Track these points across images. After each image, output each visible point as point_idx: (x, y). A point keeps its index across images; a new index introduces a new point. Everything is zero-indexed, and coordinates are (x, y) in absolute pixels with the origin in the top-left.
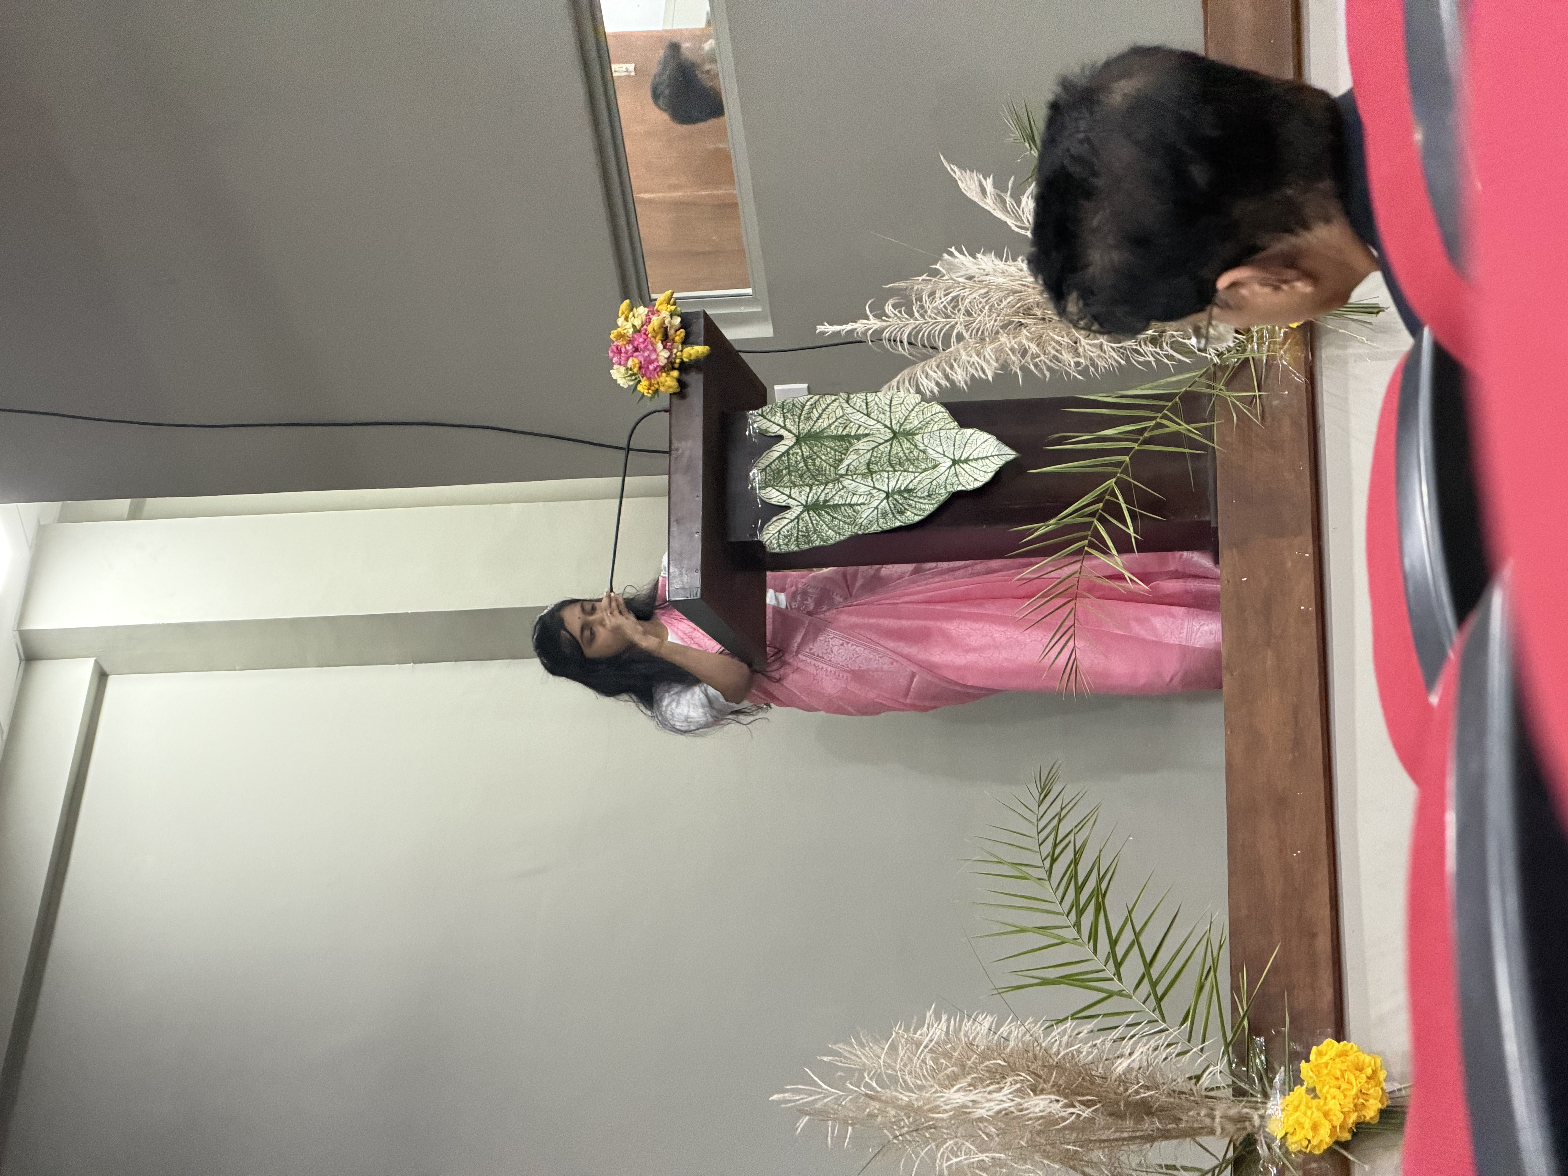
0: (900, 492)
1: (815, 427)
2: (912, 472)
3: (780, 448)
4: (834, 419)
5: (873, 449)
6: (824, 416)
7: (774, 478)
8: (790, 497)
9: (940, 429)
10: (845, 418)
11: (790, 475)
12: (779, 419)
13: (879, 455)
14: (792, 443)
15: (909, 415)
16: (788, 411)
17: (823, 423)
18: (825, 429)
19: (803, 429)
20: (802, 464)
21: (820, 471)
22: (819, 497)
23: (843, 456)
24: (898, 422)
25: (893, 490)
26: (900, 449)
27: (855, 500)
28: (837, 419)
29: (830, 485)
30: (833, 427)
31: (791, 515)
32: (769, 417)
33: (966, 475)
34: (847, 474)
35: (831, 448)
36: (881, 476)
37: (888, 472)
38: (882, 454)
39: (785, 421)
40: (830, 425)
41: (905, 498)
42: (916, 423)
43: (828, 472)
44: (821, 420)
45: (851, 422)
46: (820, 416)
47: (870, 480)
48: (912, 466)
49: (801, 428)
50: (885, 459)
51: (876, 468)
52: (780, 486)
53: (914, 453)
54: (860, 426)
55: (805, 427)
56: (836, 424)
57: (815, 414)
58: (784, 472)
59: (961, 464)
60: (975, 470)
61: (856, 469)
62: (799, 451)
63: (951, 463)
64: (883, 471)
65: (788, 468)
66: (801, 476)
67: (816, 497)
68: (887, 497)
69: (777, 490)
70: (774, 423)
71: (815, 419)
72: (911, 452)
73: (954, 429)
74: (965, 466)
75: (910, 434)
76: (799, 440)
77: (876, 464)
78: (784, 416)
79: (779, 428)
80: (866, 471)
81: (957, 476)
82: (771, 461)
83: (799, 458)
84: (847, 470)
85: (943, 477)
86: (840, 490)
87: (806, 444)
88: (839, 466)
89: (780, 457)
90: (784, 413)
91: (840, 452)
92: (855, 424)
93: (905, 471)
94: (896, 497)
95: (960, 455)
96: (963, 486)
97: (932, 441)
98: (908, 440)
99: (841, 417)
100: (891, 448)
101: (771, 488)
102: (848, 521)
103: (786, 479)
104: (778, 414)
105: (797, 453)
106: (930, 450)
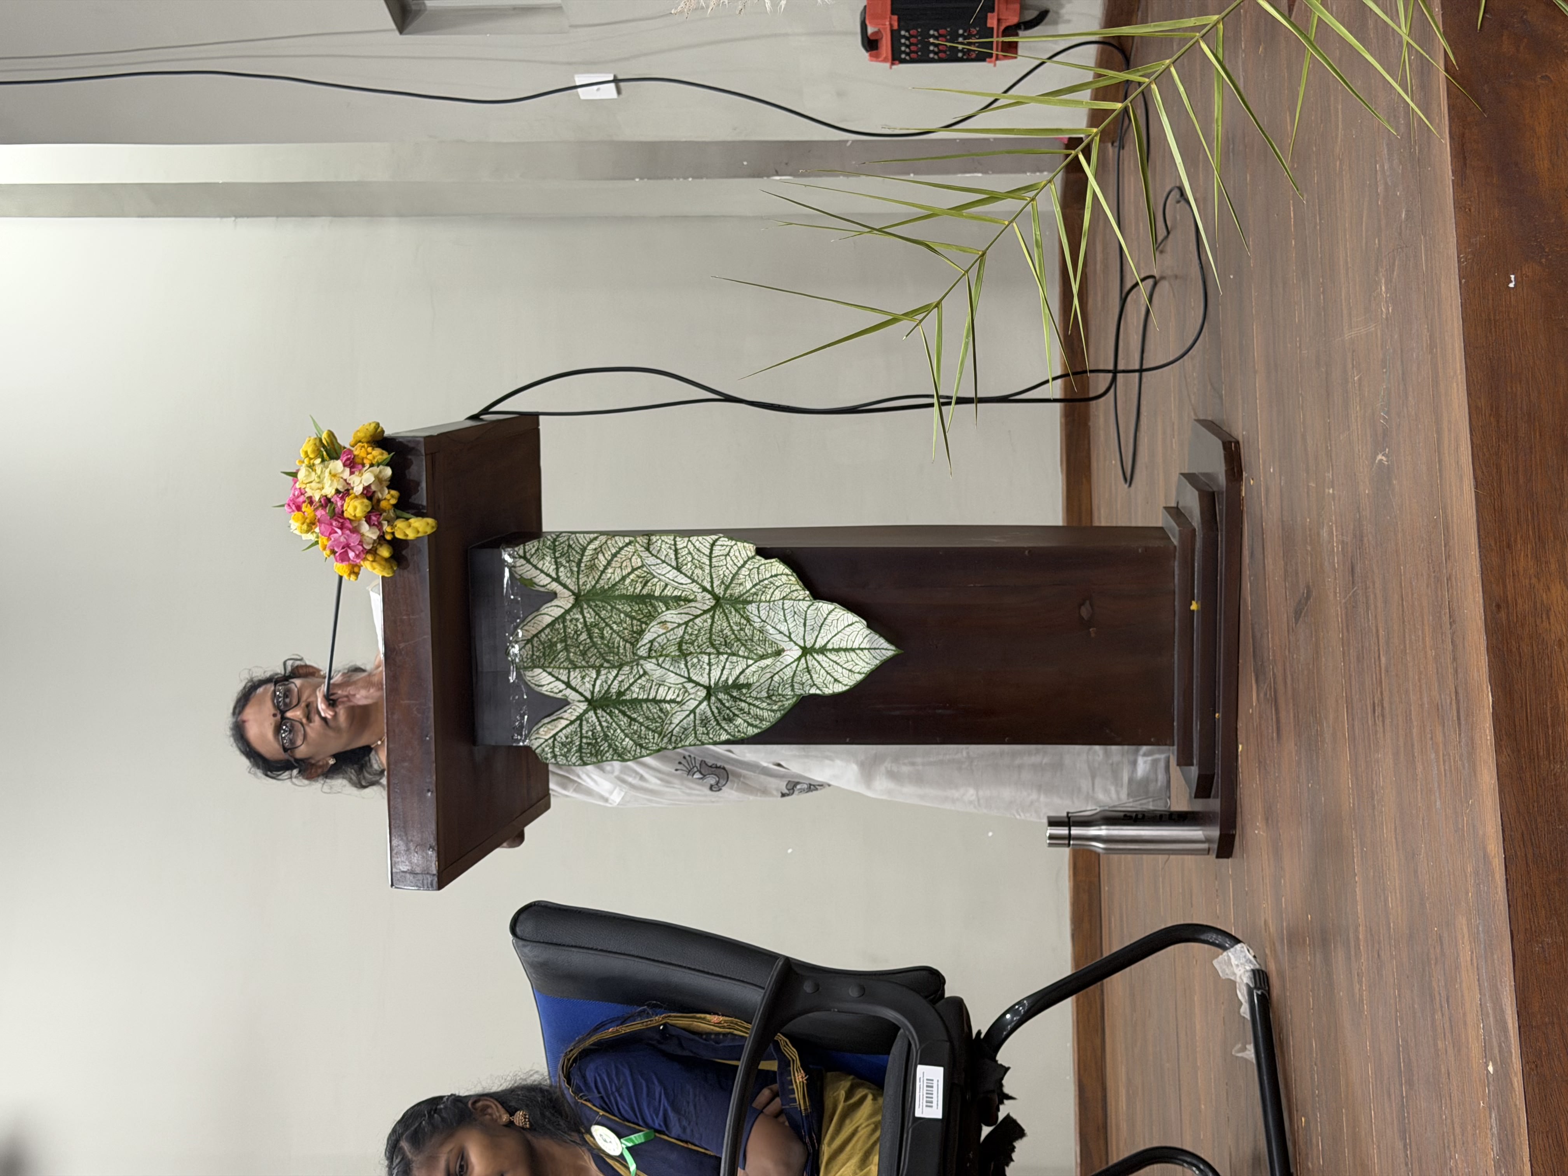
0: (727, 688)
1: (601, 582)
2: (744, 657)
3: (551, 612)
4: (629, 570)
5: (687, 623)
6: (614, 564)
7: (544, 654)
8: (568, 685)
9: (784, 598)
10: (645, 569)
11: (568, 652)
12: (548, 565)
13: (696, 632)
14: (570, 605)
15: (737, 573)
16: (562, 555)
17: (613, 575)
18: (616, 584)
19: (584, 584)
20: (584, 636)
21: (611, 648)
22: (610, 686)
23: (644, 626)
24: (722, 582)
25: (716, 684)
26: (725, 624)
27: (662, 693)
28: (633, 570)
29: (626, 669)
30: (628, 581)
31: (571, 713)
32: (534, 560)
33: (823, 671)
34: (649, 657)
35: (627, 615)
36: (699, 661)
37: (709, 654)
38: (699, 630)
39: (557, 569)
40: (624, 578)
41: (735, 699)
42: (749, 585)
43: (621, 651)
44: (610, 570)
45: (654, 577)
46: (609, 563)
47: (683, 666)
48: (743, 648)
49: (581, 583)
50: (703, 638)
51: (692, 649)
52: (554, 667)
53: (747, 631)
54: (666, 585)
55: (588, 582)
56: (632, 576)
57: (602, 561)
58: (559, 646)
59: (815, 655)
60: (835, 666)
61: (663, 649)
62: (579, 616)
63: (800, 652)
64: (701, 653)
65: (564, 640)
66: (584, 654)
67: (606, 687)
68: (708, 697)
69: (550, 674)
70: (542, 571)
71: (601, 568)
72: (741, 629)
73: (804, 600)
74: (820, 657)
75: (740, 602)
76: (579, 599)
77: (692, 643)
78: (556, 563)
79: (549, 580)
80: (677, 653)
81: (809, 672)
82: (540, 628)
83: (580, 626)
84: (650, 650)
85: (789, 672)
86: (640, 677)
87: (590, 606)
88: (637, 641)
89: (552, 624)
90: (556, 558)
91: (639, 620)
92: (660, 580)
93: (734, 654)
94: (721, 696)
95: (813, 641)
96: (818, 688)
97: (772, 614)
98: (736, 610)
99: (639, 568)
100: (713, 622)
101: (541, 670)
102: (653, 726)
103: (562, 655)
104: (548, 558)
105: (577, 620)
106: (769, 627)
